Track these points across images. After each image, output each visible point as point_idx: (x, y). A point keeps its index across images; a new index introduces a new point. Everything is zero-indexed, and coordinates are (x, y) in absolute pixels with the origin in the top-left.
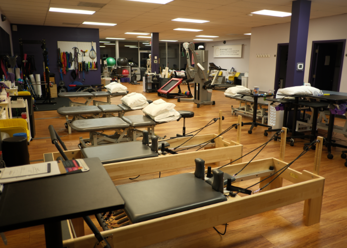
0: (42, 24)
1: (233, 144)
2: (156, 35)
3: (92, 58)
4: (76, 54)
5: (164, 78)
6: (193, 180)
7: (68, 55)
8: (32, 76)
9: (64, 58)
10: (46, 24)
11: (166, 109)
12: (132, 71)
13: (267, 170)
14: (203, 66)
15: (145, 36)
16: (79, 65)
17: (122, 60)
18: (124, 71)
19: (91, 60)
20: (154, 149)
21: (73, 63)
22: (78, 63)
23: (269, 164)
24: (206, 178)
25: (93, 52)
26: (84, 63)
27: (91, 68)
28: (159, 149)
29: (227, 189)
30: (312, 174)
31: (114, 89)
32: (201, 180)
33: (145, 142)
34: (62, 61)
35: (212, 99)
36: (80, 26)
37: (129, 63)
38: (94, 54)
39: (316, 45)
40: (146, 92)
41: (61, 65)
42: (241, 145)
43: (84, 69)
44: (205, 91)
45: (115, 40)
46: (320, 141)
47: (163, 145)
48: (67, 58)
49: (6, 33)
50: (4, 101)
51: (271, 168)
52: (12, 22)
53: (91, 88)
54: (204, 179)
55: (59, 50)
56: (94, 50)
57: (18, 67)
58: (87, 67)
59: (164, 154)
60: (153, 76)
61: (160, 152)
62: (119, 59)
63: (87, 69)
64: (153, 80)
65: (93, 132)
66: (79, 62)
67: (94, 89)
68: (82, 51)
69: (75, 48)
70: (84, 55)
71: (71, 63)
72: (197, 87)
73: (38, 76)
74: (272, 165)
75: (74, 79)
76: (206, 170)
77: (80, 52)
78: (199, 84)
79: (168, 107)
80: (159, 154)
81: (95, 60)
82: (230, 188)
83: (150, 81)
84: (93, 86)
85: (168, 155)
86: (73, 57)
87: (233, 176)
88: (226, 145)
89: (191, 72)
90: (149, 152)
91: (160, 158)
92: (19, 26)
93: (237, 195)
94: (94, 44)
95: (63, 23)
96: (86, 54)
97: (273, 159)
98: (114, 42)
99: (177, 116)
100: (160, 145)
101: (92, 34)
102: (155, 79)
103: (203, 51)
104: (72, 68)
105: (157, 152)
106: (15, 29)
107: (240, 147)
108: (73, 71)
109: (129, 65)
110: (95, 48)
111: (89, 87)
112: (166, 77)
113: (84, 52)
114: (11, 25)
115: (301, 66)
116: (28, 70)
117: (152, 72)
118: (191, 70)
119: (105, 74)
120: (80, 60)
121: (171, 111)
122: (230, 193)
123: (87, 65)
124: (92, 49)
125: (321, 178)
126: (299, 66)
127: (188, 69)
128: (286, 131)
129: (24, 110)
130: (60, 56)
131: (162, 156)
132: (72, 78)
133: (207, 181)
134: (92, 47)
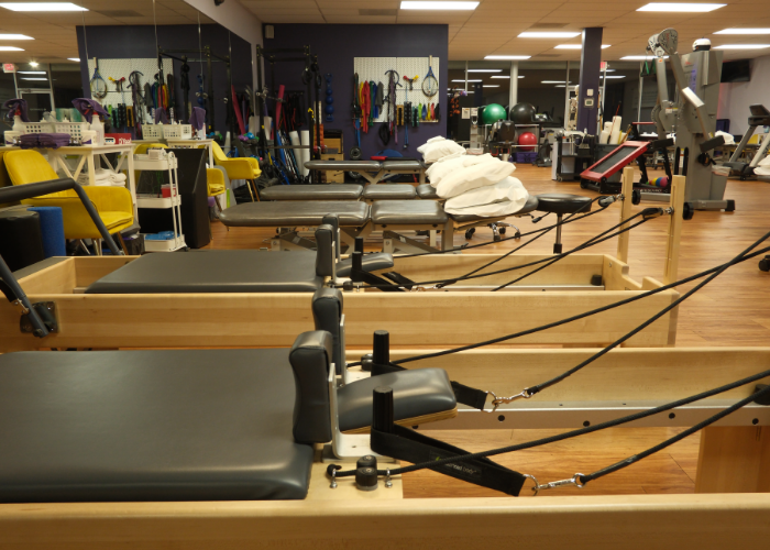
2: (594, 35)
3: (430, 95)
4: (393, 87)
7: (374, 89)
8: (294, 134)
9: (365, 96)
16: (398, 111)
17: (522, 109)
19: (424, 101)
21: (385, 106)
22: (395, 107)
25: (432, 79)
26: (408, 106)
27: (423, 118)
34: (362, 101)
36: (399, 19)
37: (537, 116)
38: (434, 85)
41: (357, 112)
43: (407, 121)
44: (704, 170)
48: (373, 95)
50: (89, 142)
55: (355, 78)
56: (433, 76)
57: (270, 116)
58: (416, 115)
63: (415, 120)
66: (397, 103)
68: (405, 78)
69: (392, 73)
70: (411, 89)
71: (381, 107)
72: (682, 159)
73: (306, 134)
75: (386, 144)
77: (402, 82)
78: (687, 151)
81: (436, 100)
86: (385, 93)
94: (435, 62)
95: (363, 12)
96: (414, 85)
103: (707, 52)
104: (382, 118)
106: (270, 34)
108: (384, 125)
110: (436, 73)
112: (614, 141)
113: (411, 81)
114: (264, 25)
116: (294, 117)
117: (578, 130)
120: (400, 101)
123: (416, 111)
124: (430, 74)
127: (660, 108)
130: (358, 90)
132: (380, 142)
134: (430, 68)
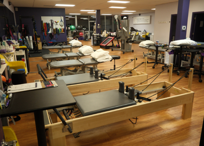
0: (32, 7)
1: (142, 74)
2: (98, 11)
3: (62, 26)
4: (52, 24)
5: (104, 37)
6: (118, 94)
7: (47, 24)
8: (27, 37)
9: (45, 26)
10: (34, 7)
11: (104, 55)
12: (85, 33)
13: (162, 88)
14: (127, 29)
15: (92, 12)
16: (54, 30)
17: (79, 27)
18: (81, 33)
19: (61, 27)
20: (97, 77)
21: (51, 29)
22: (53, 29)
23: (162, 85)
24: (125, 93)
26: (57, 29)
27: (61, 32)
28: (99, 77)
29: (137, 98)
30: (187, 90)
31: (74, 44)
32: (122, 93)
33: (91, 73)
34: (44, 28)
35: (132, 49)
36: (54, 7)
37: (83, 29)
38: (63, 24)
39: (194, 14)
40: (93, 45)
41: (43, 31)
42: (147, 74)
43: (57, 33)
44: (128, 44)
45: (75, 15)
46: (191, 71)
47: (101, 74)
48: (47, 26)
49: (12, 12)
50: (12, 51)
51: (164, 87)
52: (15, 6)
53: (61, 43)
54: (124, 93)
55: (42, 22)
56: (62, 21)
57: (19, 32)
58: (59, 31)
59: (102, 80)
60: (97, 36)
61: (100, 78)
62: (77, 26)
63: (59, 32)
64: (97, 38)
65: (62, 68)
67: (63, 44)
68: (55, 22)
69: (52, 21)
70: (57, 24)
71: (50, 29)
72: (123, 42)
73: (31, 37)
74: (164, 85)
75: (51, 38)
76: (125, 88)
77: (54, 23)
78: (124, 40)
79: (105, 53)
80: (99, 80)
81: (63, 27)
82: (138, 98)
83: (95, 39)
84: (63, 43)
85: (104, 80)
86: (50, 26)
87: (141, 91)
88: (138, 74)
89: (119, 33)
90: (94, 79)
91: (100, 82)
92: (19, 8)
93: (143, 101)
94: (62, 18)
95: (44, 6)
96: (58, 23)
97: (165, 82)
98: (74, 16)
99: (110, 59)
100: (99, 75)
101: (61, 12)
102: (98, 37)
103: (127, 20)
104: (50, 32)
105: (98, 79)
106: (17, 10)
107: (146, 75)
108: (51, 34)
109: (83, 30)
110: (63, 20)
111: (60, 43)
112: (105, 36)
113: (57, 23)
114: (15, 8)
115: (184, 28)
116: (25, 33)
117: (97, 33)
118: (119, 31)
119: (69, 35)
120: (54, 28)
121: (107, 55)
122: (138, 100)
123: (59, 30)
124: (61, 21)
125: (192, 92)
126: (183, 28)
127: (118, 31)
128: (172, 65)
129: (23, 56)
130: (43, 25)
131: (101, 81)
132: (50, 38)
133: (126, 94)
134: (61, 19)
